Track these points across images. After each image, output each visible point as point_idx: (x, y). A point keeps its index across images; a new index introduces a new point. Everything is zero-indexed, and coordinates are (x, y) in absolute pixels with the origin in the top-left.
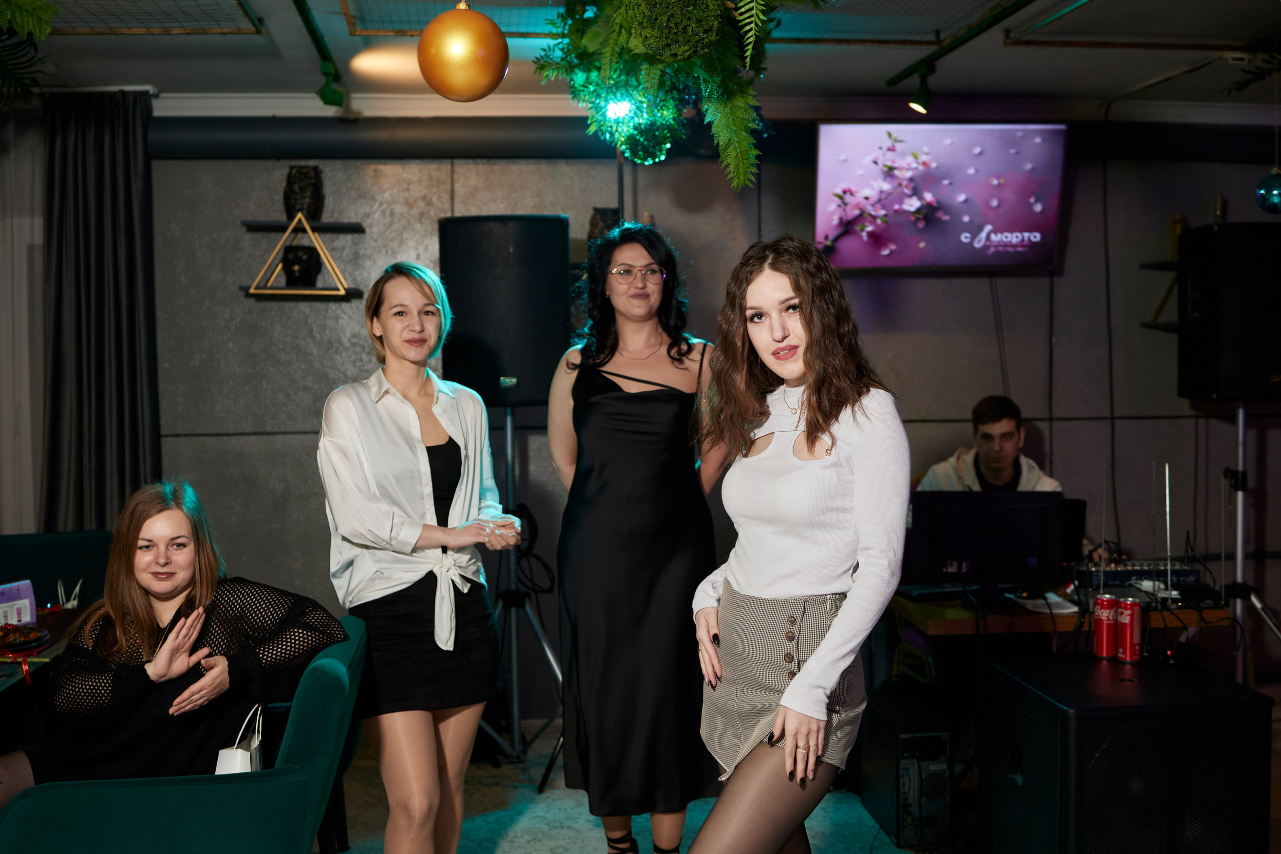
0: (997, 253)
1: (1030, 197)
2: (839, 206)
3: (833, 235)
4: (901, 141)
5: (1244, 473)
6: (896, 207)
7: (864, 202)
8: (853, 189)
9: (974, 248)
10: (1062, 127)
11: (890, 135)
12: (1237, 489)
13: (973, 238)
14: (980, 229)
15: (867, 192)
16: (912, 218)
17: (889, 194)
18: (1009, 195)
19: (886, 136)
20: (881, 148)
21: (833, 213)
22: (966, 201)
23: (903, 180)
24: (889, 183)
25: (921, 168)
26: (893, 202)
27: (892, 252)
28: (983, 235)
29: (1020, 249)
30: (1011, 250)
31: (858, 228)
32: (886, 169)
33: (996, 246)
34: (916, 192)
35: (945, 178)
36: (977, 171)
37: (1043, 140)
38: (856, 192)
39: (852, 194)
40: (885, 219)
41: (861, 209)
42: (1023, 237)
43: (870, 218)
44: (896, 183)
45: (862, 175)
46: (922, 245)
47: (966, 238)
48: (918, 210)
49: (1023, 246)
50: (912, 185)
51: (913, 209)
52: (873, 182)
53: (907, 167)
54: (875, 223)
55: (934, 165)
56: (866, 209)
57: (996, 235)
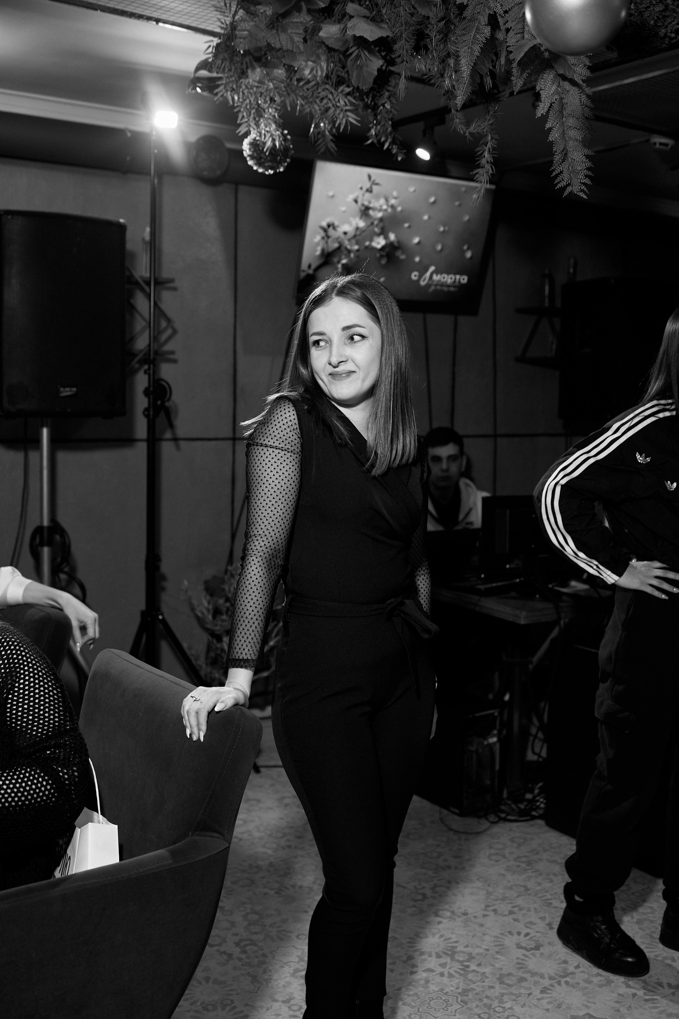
0: (435, 291)
1: (464, 245)
2: (323, 238)
3: (314, 265)
4: (377, 184)
6: (367, 243)
7: (343, 236)
8: (336, 223)
9: (419, 285)
10: (492, 187)
11: (370, 177)
13: (420, 277)
14: (426, 270)
15: (346, 228)
16: (378, 255)
17: (363, 231)
18: (450, 241)
19: (366, 178)
21: (318, 244)
22: (419, 243)
23: (375, 219)
24: (364, 221)
25: (390, 210)
26: (365, 239)
28: (428, 274)
29: (452, 289)
30: (446, 289)
31: (335, 260)
32: (363, 208)
33: (436, 285)
34: (383, 232)
35: (405, 222)
36: (430, 218)
38: (338, 226)
39: (334, 228)
40: (357, 254)
41: (339, 243)
42: (455, 279)
43: (345, 252)
44: (369, 222)
45: (344, 212)
47: (415, 276)
48: (383, 248)
49: (455, 287)
50: (381, 225)
51: (379, 247)
52: (352, 219)
53: (379, 208)
54: (349, 256)
55: (399, 209)
56: (344, 243)
57: (437, 275)
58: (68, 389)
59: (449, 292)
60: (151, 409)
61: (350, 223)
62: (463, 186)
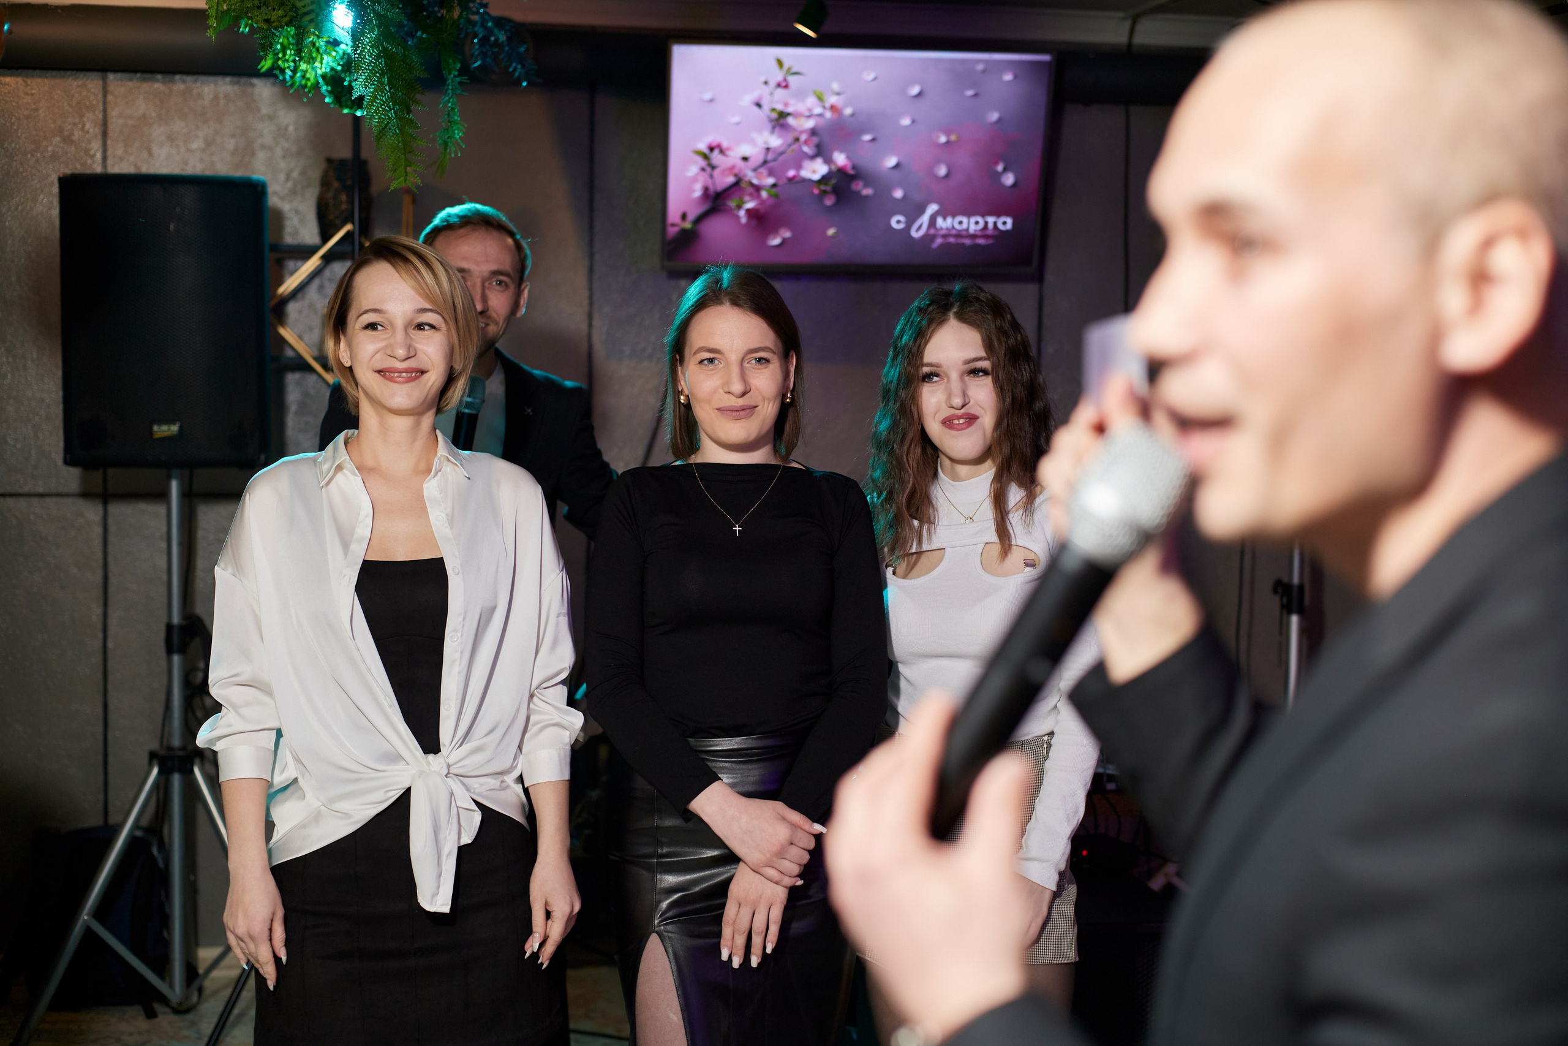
0: (945, 246)
1: (996, 163)
2: (703, 169)
3: (692, 215)
4: (797, 73)
5: (1301, 587)
6: (791, 173)
8: (725, 144)
9: (909, 238)
10: (1046, 58)
11: (780, 63)
12: (1290, 612)
13: (909, 223)
14: (921, 210)
15: (746, 150)
16: (816, 191)
17: (780, 153)
18: (965, 159)
19: (774, 65)
20: (766, 83)
21: (694, 179)
22: (898, 166)
23: (801, 132)
24: (780, 136)
25: (828, 115)
26: (786, 166)
27: (784, 241)
28: (925, 219)
29: (981, 241)
30: (967, 242)
31: (732, 204)
32: (774, 115)
33: (945, 236)
34: (821, 152)
35: (864, 131)
36: (913, 121)
37: (1015, 77)
38: (729, 149)
39: (722, 152)
40: (773, 191)
42: (986, 223)
43: (751, 190)
44: (790, 138)
45: (738, 124)
46: (831, 232)
47: (898, 222)
48: (824, 179)
49: (987, 237)
50: (815, 140)
51: (816, 177)
52: (754, 135)
53: (807, 114)
54: (759, 196)
55: (848, 111)
56: (745, 176)
57: (945, 218)
59: (975, 246)
61: (753, 142)
62: (978, 61)
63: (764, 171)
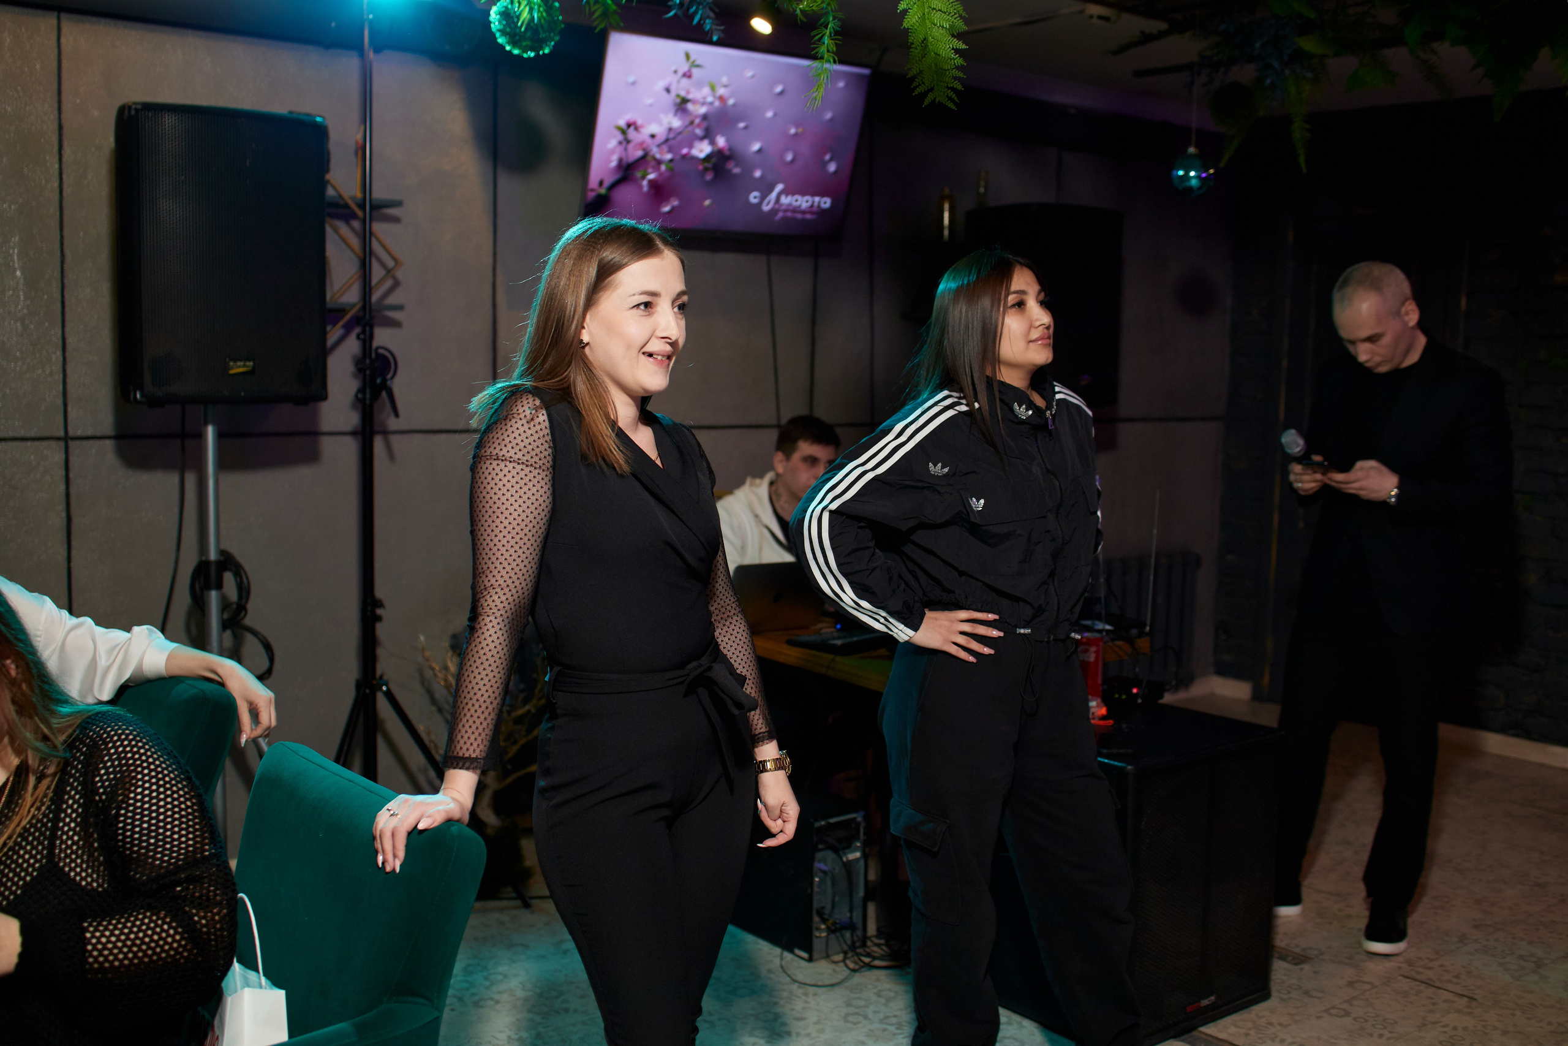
0: (784, 219)
1: (825, 153)
2: (620, 143)
3: (608, 182)
4: (698, 66)
6: (685, 151)
7: (649, 140)
8: (639, 122)
9: (761, 211)
10: (866, 71)
11: (688, 56)
13: (762, 199)
14: (771, 189)
15: (654, 128)
16: (701, 167)
17: (679, 133)
18: (805, 149)
19: (683, 57)
21: (613, 152)
22: (760, 151)
23: (696, 117)
24: (680, 119)
25: (717, 103)
26: (681, 145)
27: (673, 209)
28: (774, 195)
29: (808, 216)
30: (799, 216)
31: (639, 174)
32: (678, 100)
33: (786, 211)
34: (708, 135)
35: (739, 120)
36: (775, 115)
37: (847, 85)
38: (642, 126)
39: (637, 129)
40: (671, 165)
41: (644, 150)
42: (813, 202)
43: (653, 163)
44: (688, 120)
45: (651, 105)
46: (707, 203)
47: (755, 197)
48: (708, 158)
49: (812, 213)
50: (705, 124)
51: (702, 155)
52: (662, 116)
53: (702, 100)
54: (659, 169)
55: (731, 102)
56: (651, 150)
57: (786, 196)
58: (241, 363)
59: (804, 221)
60: (368, 391)
61: (659, 122)
63: (665, 148)
